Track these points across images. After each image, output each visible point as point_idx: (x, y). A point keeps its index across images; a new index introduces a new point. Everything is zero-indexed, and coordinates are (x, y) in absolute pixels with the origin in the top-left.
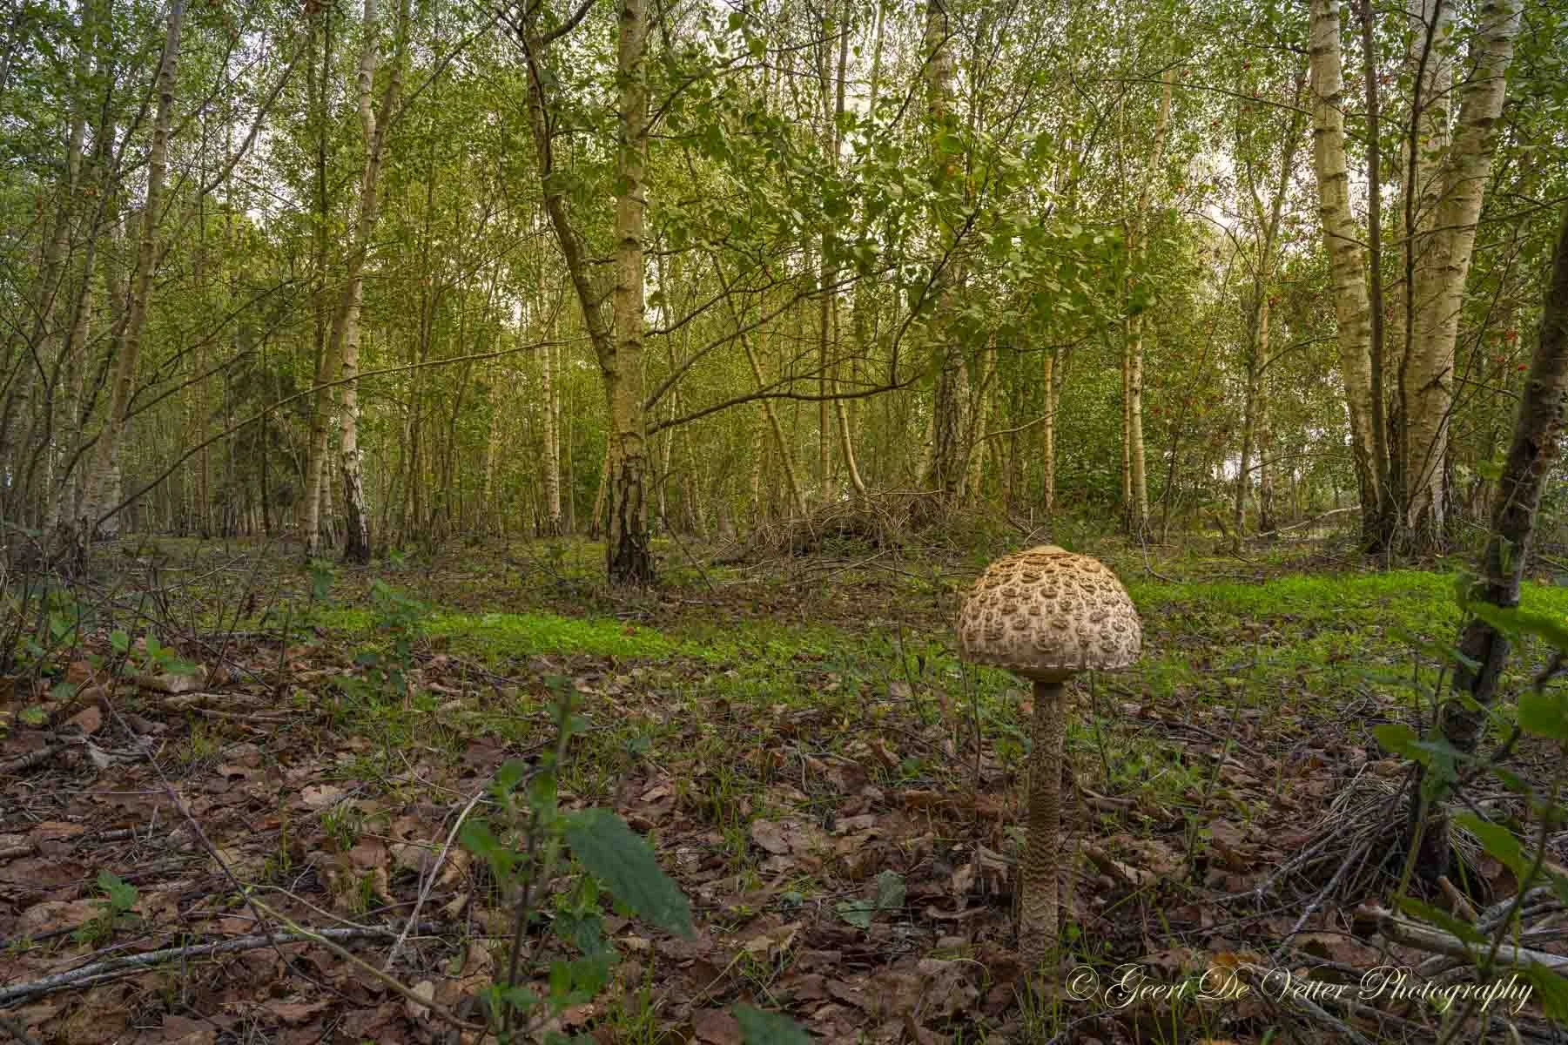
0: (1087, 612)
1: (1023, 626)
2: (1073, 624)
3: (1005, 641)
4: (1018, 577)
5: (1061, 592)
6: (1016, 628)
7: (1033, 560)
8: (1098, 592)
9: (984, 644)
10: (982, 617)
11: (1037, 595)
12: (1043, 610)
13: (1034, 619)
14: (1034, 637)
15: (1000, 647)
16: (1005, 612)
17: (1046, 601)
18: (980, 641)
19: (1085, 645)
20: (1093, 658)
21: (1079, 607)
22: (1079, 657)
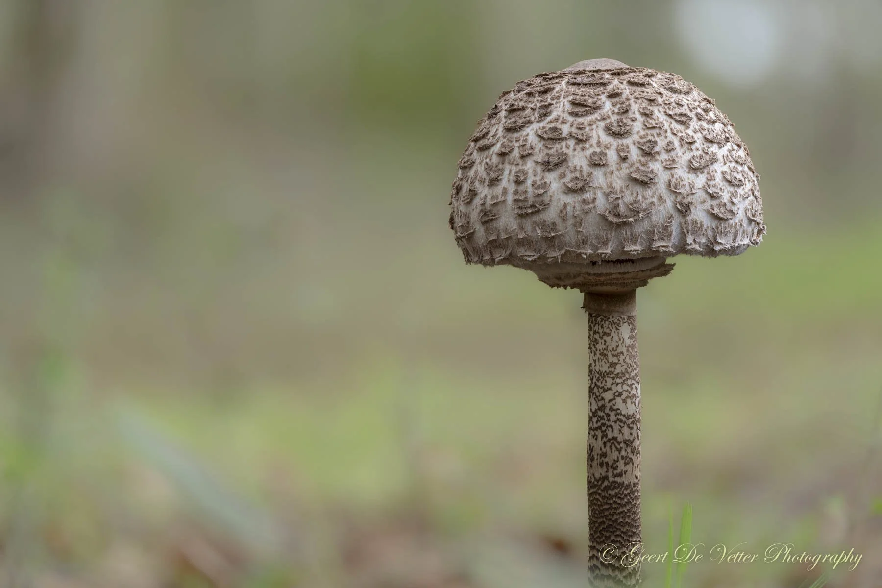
0: (683, 156)
1: (578, 188)
2: (663, 177)
3: (551, 215)
4: (561, 108)
5: (637, 127)
6: (570, 191)
7: (579, 79)
8: (694, 124)
9: (514, 225)
10: (507, 182)
11: (598, 134)
12: (612, 156)
13: (598, 174)
14: (601, 203)
15: (543, 225)
16: (548, 166)
17: (614, 142)
18: (507, 221)
19: (684, 210)
20: (697, 229)
21: (669, 149)
22: (675, 229)
